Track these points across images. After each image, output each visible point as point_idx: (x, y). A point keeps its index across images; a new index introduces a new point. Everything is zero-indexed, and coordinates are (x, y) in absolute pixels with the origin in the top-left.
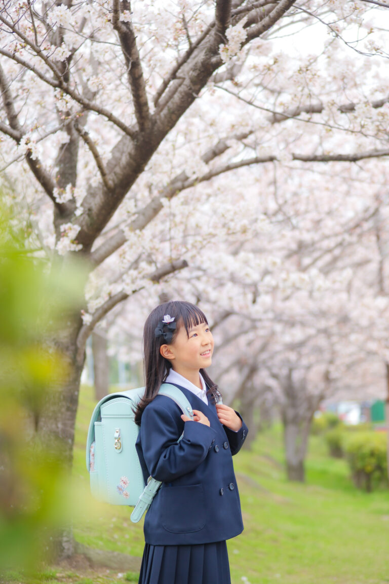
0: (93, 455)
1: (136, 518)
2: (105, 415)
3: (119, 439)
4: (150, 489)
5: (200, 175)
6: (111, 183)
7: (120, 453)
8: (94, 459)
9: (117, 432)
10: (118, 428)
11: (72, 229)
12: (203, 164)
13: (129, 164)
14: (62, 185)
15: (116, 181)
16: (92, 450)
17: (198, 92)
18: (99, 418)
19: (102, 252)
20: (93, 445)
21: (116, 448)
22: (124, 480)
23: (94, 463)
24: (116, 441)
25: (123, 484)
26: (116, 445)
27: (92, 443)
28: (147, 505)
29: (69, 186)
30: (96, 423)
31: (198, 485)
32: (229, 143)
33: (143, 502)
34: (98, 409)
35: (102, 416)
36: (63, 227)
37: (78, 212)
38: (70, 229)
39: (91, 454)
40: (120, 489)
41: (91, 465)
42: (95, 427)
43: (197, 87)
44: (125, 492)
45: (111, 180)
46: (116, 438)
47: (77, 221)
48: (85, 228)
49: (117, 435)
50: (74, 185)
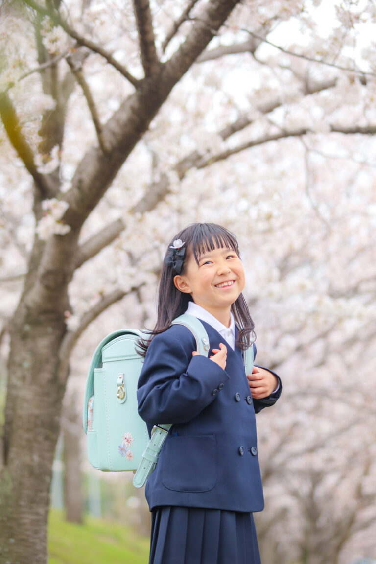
0: (92, 410)
1: (139, 482)
2: (106, 358)
3: (122, 385)
4: (154, 443)
5: (215, 153)
6: (108, 145)
7: (123, 403)
8: (92, 415)
9: (121, 378)
10: (122, 373)
11: (57, 207)
12: (219, 139)
13: (130, 121)
14: (46, 149)
15: (115, 142)
16: (91, 404)
17: (217, 28)
18: (99, 363)
19: (93, 245)
20: (92, 398)
21: (119, 397)
22: (128, 437)
23: (92, 420)
24: (119, 388)
25: (126, 443)
26: (118, 393)
27: (91, 396)
28: (152, 464)
29: (55, 151)
30: (96, 370)
31: (210, 436)
32: (251, 117)
33: (147, 460)
34: (99, 353)
35: (103, 361)
36: (46, 204)
37: (66, 187)
38: (55, 206)
39: (89, 410)
40: (122, 449)
41: (89, 423)
42: (95, 373)
43: (217, 23)
44: (128, 453)
45: (110, 141)
46: (118, 385)
47: (63, 197)
48: (74, 206)
49: (120, 381)
50: (61, 149)
